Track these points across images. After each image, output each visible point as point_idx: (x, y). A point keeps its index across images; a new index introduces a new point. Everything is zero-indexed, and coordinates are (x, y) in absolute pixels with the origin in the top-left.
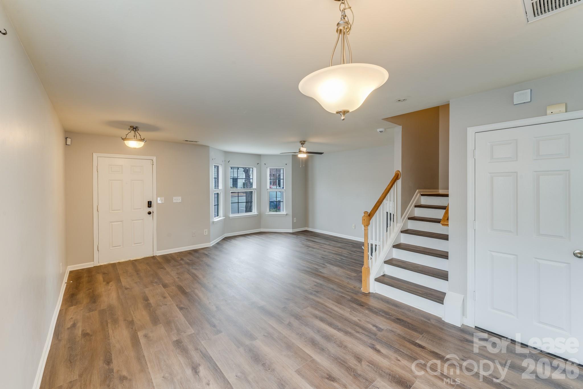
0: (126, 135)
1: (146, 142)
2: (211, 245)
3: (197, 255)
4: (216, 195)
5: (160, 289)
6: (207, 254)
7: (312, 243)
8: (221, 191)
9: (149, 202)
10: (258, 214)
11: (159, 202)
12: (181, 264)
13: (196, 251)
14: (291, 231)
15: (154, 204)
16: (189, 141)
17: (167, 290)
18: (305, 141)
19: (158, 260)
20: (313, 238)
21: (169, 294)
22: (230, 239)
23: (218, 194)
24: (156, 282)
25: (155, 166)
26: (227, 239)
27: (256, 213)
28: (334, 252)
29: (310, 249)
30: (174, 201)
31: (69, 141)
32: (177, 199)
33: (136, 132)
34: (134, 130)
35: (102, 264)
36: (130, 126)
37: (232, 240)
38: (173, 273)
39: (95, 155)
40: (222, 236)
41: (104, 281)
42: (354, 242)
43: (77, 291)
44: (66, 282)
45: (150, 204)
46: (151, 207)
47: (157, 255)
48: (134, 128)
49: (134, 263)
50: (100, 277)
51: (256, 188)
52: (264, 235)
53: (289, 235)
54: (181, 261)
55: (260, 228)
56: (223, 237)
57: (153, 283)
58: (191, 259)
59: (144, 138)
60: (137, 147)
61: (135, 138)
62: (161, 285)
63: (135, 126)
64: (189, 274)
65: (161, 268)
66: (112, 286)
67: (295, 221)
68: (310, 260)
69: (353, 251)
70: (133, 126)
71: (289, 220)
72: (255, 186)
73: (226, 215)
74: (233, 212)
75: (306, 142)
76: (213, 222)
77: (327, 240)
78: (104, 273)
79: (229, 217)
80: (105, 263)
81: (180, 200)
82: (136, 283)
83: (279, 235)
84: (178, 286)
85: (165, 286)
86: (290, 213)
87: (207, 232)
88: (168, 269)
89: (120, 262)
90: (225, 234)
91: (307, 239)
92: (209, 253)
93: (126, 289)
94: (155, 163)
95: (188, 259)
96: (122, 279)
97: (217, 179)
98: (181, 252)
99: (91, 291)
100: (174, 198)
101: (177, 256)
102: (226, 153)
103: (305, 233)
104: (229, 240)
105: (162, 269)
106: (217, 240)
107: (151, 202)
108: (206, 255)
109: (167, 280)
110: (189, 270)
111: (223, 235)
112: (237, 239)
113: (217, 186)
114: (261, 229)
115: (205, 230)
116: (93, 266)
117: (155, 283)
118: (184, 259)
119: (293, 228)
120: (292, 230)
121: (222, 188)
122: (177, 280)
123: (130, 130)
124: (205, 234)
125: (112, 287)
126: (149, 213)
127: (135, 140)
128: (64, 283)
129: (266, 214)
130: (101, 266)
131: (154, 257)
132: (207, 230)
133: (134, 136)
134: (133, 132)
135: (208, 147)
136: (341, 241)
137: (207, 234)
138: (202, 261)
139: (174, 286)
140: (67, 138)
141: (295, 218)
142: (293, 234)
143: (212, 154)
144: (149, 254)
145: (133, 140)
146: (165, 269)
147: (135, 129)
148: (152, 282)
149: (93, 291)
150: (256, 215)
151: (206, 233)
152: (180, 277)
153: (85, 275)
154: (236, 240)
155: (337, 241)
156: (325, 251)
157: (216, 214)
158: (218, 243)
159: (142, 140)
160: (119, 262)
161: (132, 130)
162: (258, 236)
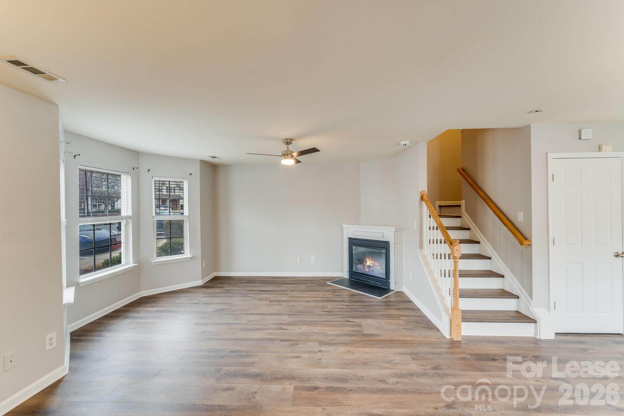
2: (67, 371)
10: (135, 267)
14: (200, 283)
18: (292, 140)
27: (130, 266)
42: (307, 279)
51: (128, 216)
53: (200, 290)
55: (139, 291)
67: (204, 266)
71: (198, 266)
79: (79, 284)
86: (199, 253)
103: (216, 281)
114: (142, 292)
115: (49, 337)
119: (202, 278)
120: (201, 281)
129: (152, 261)
132: (53, 334)
135: (57, 107)
137: (54, 345)
141: (204, 261)
142: (204, 287)
150: (133, 268)
151: (50, 344)
162: (153, 307)
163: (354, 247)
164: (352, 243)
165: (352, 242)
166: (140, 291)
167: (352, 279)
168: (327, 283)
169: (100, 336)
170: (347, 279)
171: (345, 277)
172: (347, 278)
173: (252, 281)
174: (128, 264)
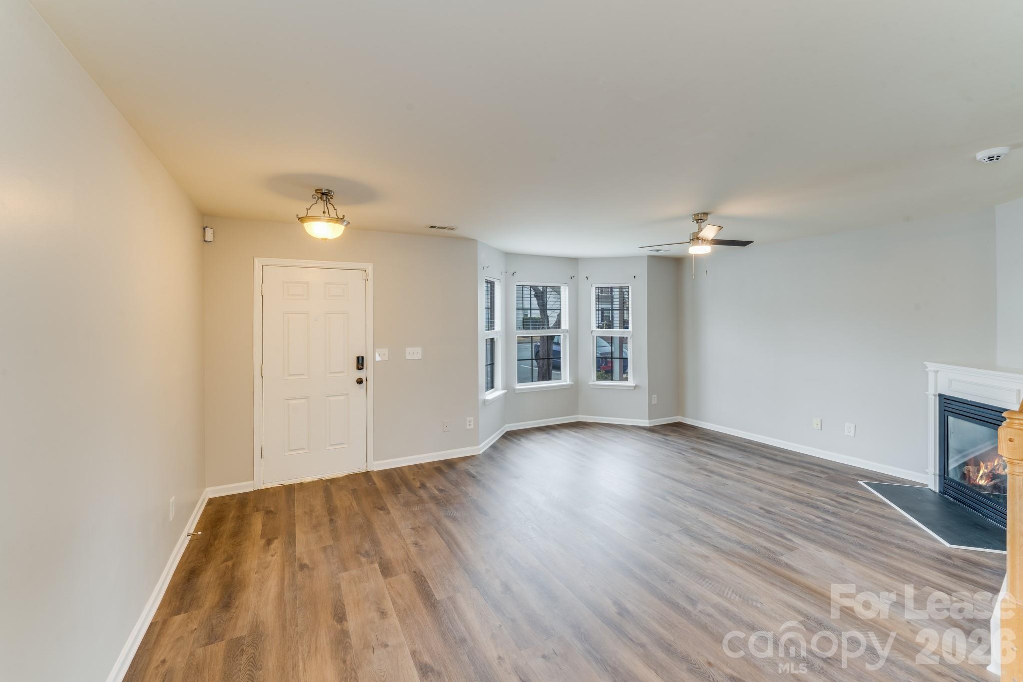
0: (307, 209)
1: (349, 226)
2: (481, 452)
3: (453, 475)
4: (489, 343)
5: (375, 581)
6: (475, 474)
7: (712, 460)
8: (498, 334)
9: (358, 358)
10: (572, 385)
11: (378, 358)
12: (421, 501)
13: (450, 464)
14: (646, 423)
15: (368, 363)
16: (439, 228)
17: (389, 584)
18: (706, 214)
19: (375, 484)
20: (706, 445)
21: (394, 603)
22: (519, 437)
23: (492, 340)
24: (366, 552)
25: (370, 283)
26: (510, 436)
27: (568, 383)
28: (787, 494)
29: (716, 477)
30: (408, 357)
31: (209, 235)
32: (414, 353)
33: (328, 203)
34: (324, 199)
35: (269, 486)
36: (316, 190)
37: (523, 440)
38: (405, 527)
39: (258, 262)
40: (500, 429)
41: (262, 536)
43: (204, 560)
44: (192, 532)
45: (360, 363)
46: (362, 369)
47: (375, 469)
48: (323, 194)
49: (327, 486)
50: (257, 523)
51: (567, 328)
52: (587, 430)
53: (644, 433)
54: (422, 492)
56: (503, 431)
57: (361, 554)
58: (441, 488)
59: (344, 216)
60: (329, 238)
61: (326, 216)
62: (376, 566)
63: (325, 187)
64: (440, 534)
65: (379, 509)
66: (275, 555)
67: (654, 402)
68: (732, 515)
69: (841, 494)
70: (322, 189)
71: (643, 399)
72: (565, 325)
73: (506, 386)
74: (521, 380)
75: (709, 217)
76: (485, 401)
77: (744, 453)
78: (268, 512)
79: (514, 390)
80: (275, 485)
81: (420, 354)
82: (324, 549)
83: (620, 431)
84: (415, 572)
85: (386, 570)
86: (645, 383)
87: (472, 423)
88: (396, 513)
89: (303, 482)
90: (506, 425)
91: (693, 448)
92: (478, 473)
93: (303, 567)
94: (370, 277)
95: (435, 487)
96: (300, 536)
97: (491, 309)
98: (421, 465)
99: (230, 563)
100: (408, 350)
101: (413, 474)
102: (509, 256)
103: (678, 428)
104: (515, 440)
105: (381, 512)
106: (492, 440)
107: (363, 357)
108: (474, 477)
109: (392, 550)
110: (438, 522)
111: (501, 427)
112: (533, 437)
113: (491, 325)
114: (579, 416)
115: (468, 419)
116: (251, 490)
117: (364, 557)
118: (428, 485)
119: (650, 418)
120: (648, 421)
121: (500, 329)
122: (413, 549)
123: (315, 198)
124: (468, 427)
125: (274, 558)
126: (360, 381)
127: (324, 220)
128: (185, 533)
129: (590, 383)
130: (267, 490)
131: (367, 475)
132: (472, 418)
133: (324, 212)
134: (321, 204)
135: (474, 241)
136: (784, 457)
137: (472, 427)
138: (466, 494)
139: (405, 572)
140: (206, 227)
141: (655, 396)
142: (651, 430)
143: (483, 257)
144: (359, 468)
145: (320, 220)
146: (389, 513)
147: (325, 195)
148: (358, 552)
149: (234, 565)
150: (570, 387)
151: (470, 425)
152: (420, 541)
153: (231, 515)
154: (531, 440)
155: (774, 457)
156: (760, 489)
157: (489, 385)
158: (494, 447)
159: (340, 220)
160: (301, 484)
161: (320, 199)
162: (576, 432)
163: (951, 419)
164: (946, 408)
165: (946, 405)
166: (578, 414)
167: (945, 496)
168: (860, 482)
169: (519, 440)
170: (935, 492)
171: (931, 488)
172: (933, 489)
173: (718, 439)
174: (566, 382)
